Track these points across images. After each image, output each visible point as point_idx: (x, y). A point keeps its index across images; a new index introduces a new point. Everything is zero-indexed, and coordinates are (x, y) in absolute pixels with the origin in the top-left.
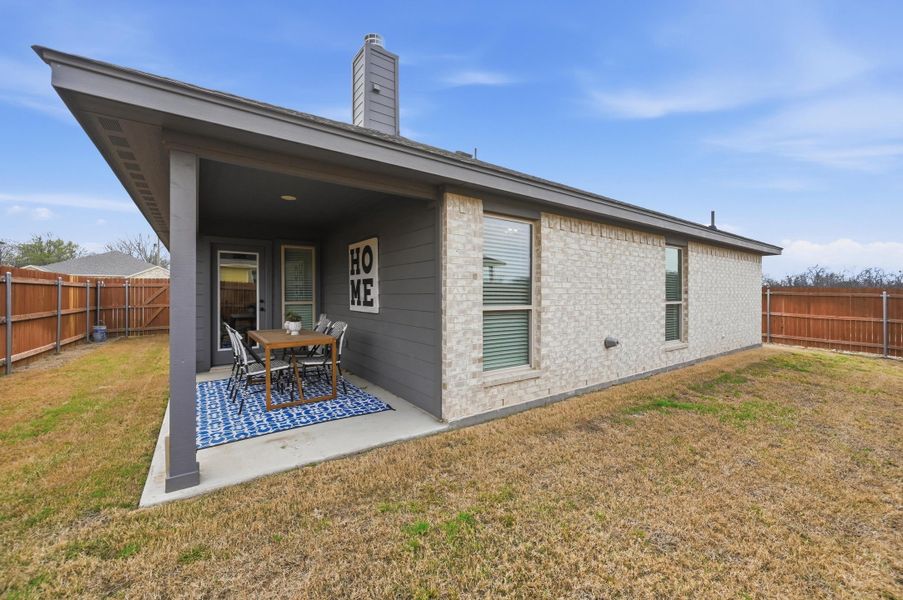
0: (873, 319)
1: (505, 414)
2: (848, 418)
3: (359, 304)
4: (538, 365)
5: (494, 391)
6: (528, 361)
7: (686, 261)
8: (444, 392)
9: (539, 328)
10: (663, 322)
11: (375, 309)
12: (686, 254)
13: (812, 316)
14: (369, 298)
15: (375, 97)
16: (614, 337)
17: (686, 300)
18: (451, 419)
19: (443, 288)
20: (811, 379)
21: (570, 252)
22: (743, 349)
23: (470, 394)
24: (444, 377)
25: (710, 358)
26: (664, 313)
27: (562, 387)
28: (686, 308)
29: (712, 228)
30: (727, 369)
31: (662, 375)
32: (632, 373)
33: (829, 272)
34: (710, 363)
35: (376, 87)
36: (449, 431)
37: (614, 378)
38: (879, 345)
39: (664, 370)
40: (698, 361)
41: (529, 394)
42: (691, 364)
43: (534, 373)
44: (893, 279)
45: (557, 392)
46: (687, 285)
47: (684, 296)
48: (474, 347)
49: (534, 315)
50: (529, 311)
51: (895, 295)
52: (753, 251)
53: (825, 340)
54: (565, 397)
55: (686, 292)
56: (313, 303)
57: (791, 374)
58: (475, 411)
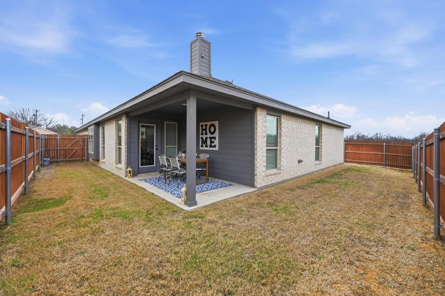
0: (380, 153)
1: (273, 185)
2: (376, 184)
3: (206, 146)
4: (280, 169)
5: (269, 177)
6: (276, 167)
7: (321, 131)
8: (255, 177)
9: (280, 155)
10: (315, 154)
11: (217, 148)
12: (321, 128)
13: (360, 152)
14: (213, 144)
15: (202, 60)
16: (301, 159)
17: (321, 146)
18: (258, 187)
19: (255, 141)
20: (362, 174)
21: (289, 128)
22: (338, 165)
23: (263, 178)
24: (255, 172)
25: (328, 167)
26: (315, 150)
27: (287, 177)
28: (321, 148)
29: (328, 118)
30: (335, 171)
31: (315, 173)
32: (306, 173)
33: (362, 134)
34: (329, 169)
35: (203, 56)
36: (258, 190)
37: (301, 174)
38: (382, 163)
39: (315, 171)
40: (325, 168)
41: (277, 179)
42: (323, 170)
43: (279, 171)
44: (385, 137)
45: (285, 178)
46: (321, 140)
47: (320, 144)
48: (264, 162)
49: (279, 151)
50: (277, 149)
51: (388, 144)
52: (341, 127)
53: (364, 161)
54: (288, 180)
55: (321, 143)
56: (176, 146)
57: (356, 172)
58: (264, 184)
